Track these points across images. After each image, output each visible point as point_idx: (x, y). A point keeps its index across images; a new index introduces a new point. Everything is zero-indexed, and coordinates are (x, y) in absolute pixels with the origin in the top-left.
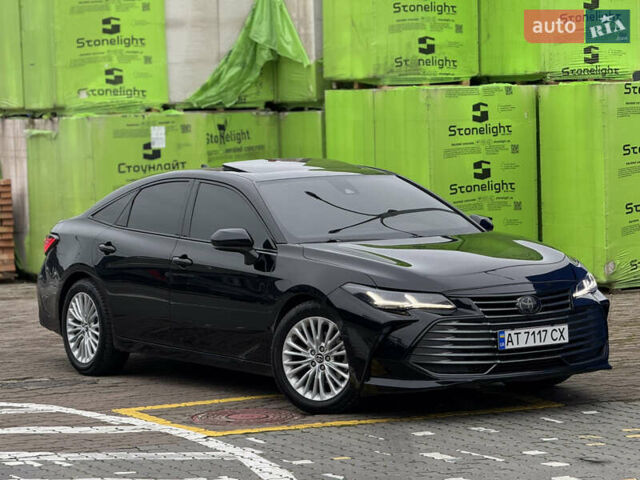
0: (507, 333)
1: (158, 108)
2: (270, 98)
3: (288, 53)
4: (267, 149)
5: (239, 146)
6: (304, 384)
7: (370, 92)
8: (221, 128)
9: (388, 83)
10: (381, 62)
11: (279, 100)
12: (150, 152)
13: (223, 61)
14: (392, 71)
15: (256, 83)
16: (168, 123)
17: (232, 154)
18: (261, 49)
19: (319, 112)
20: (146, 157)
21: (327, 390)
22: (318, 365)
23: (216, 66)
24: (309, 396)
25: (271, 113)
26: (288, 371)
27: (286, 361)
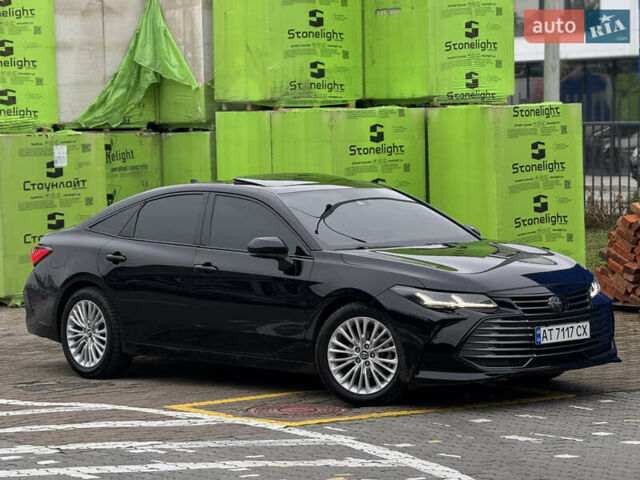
0: (542, 329)
1: (49, 128)
2: (152, 119)
3: (174, 75)
4: (149, 169)
5: (124, 165)
6: (349, 379)
7: (267, 113)
8: (108, 147)
9: (283, 105)
10: (278, 85)
11: (161, 122)
12: (53, 170)
13: (109, 83)
14: (287, 94)
15: (139, 105)
16: (69, 142)
17: (118, 173)
18: (146, 72)
19: (208, 133)
20: (49, 175)
21: (373, 384)
22: (363, 361)
23: (102, 88)
24: (354, 390)
25: (154, 133)
26: (333, 368)
27: (331, 359)
